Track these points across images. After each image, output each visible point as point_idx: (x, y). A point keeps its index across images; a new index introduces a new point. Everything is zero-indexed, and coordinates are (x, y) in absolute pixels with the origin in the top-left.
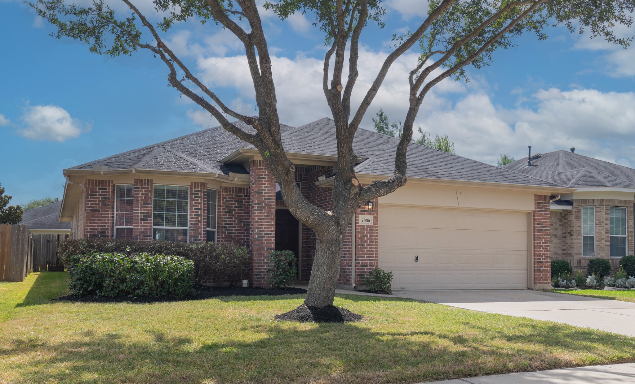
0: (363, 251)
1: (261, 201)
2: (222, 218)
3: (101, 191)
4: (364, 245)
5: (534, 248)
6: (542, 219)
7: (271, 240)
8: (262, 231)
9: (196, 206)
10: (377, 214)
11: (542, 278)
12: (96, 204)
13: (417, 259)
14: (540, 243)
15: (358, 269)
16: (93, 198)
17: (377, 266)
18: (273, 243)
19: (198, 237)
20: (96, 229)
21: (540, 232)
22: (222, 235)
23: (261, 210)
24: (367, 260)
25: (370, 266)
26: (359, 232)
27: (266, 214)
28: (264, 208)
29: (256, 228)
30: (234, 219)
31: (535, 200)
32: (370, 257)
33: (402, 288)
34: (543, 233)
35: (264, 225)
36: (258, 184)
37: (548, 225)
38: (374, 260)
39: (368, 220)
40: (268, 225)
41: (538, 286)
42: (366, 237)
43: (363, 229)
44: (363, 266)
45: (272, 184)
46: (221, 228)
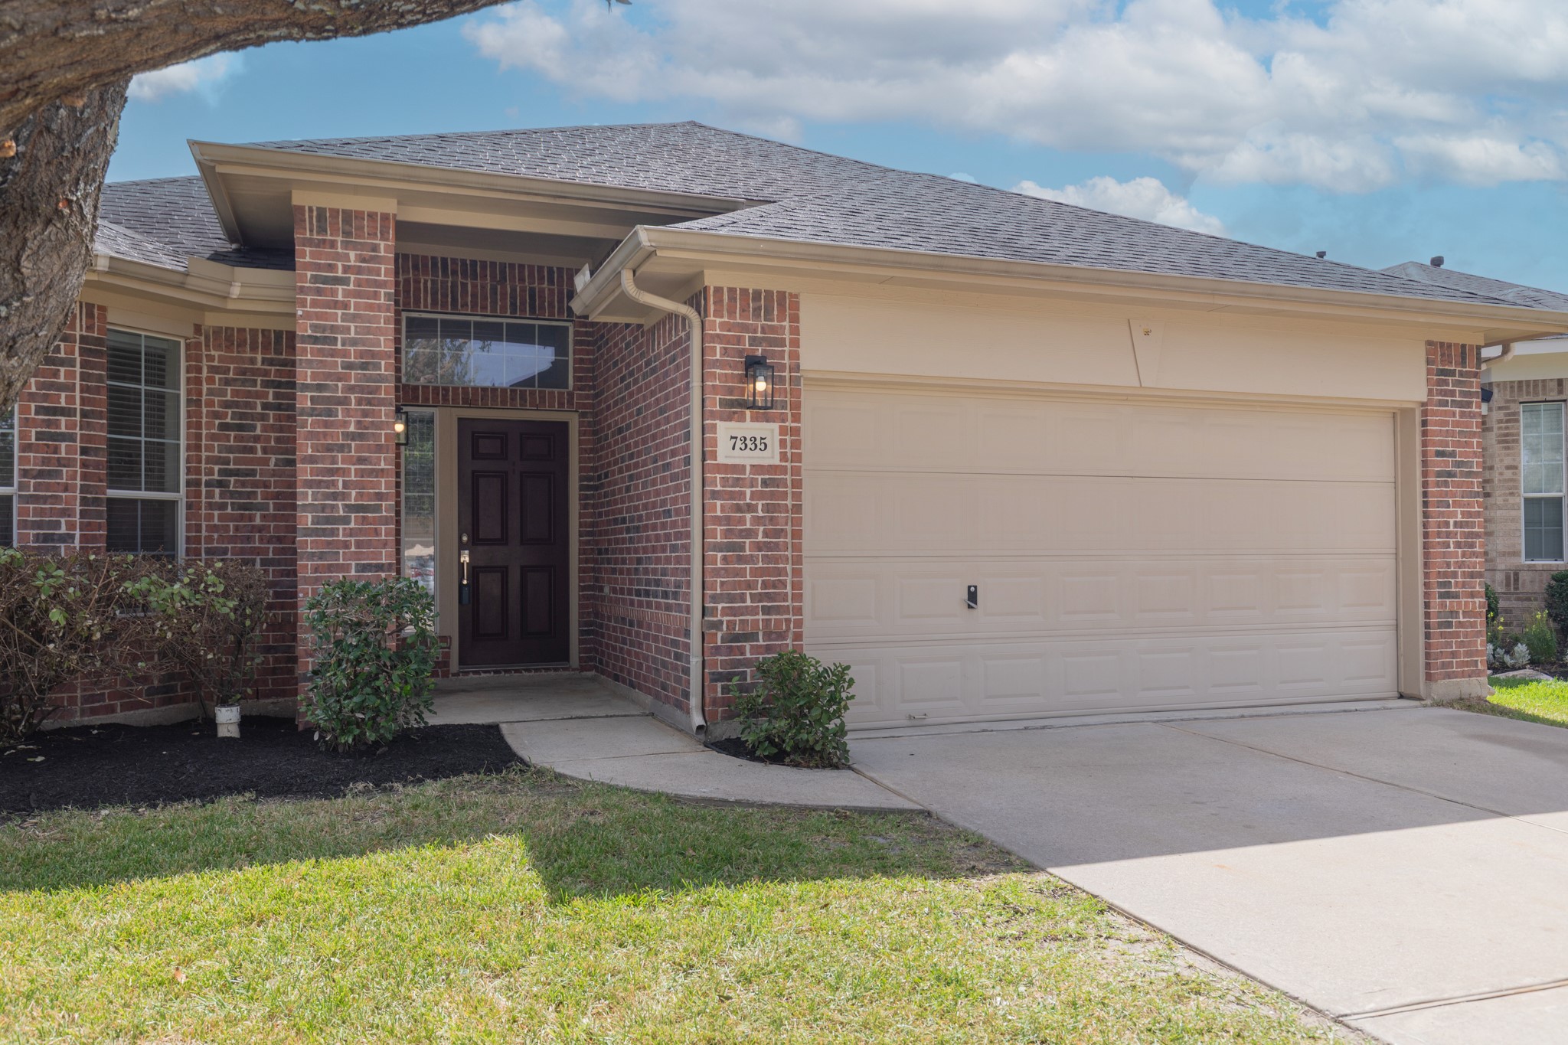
0: (738, 573)
1: (328, 376)
2: (209, 448)
4: (741, 547)
5: (1426, 546)
6: (1452, 434)
7: (377, 532)
8: (335, 496)
9: (46, 397)
10: (796, 418)
11: (1454, 655)
13: (972, 597)
14: (1447, 524)
15: (717, 650)
17: (798, 637)
19: (58, 525)
21: (1445, 484)
22: (210, 517)
23: (330, 413)
24: (753, 611)
25: (768, 635)
26: (715, 495)
27: (352, 429)
28: (344, 401)
29: (309, 484)
30: (260, 454)
31: (1429, 362)
32: (769, 597)
33: (911, 718)
34: (1459, 485)
35: (344, 472)
36: (314, 304)
37: (1475, 455)
38: (786, 610)
39: (759, 444)
40: (361, 473)
41: (1443, 688)
42: (748, 516)
43: (737, 482)
44: (737, 638)
45: (379, 308)
46: (204, 489)
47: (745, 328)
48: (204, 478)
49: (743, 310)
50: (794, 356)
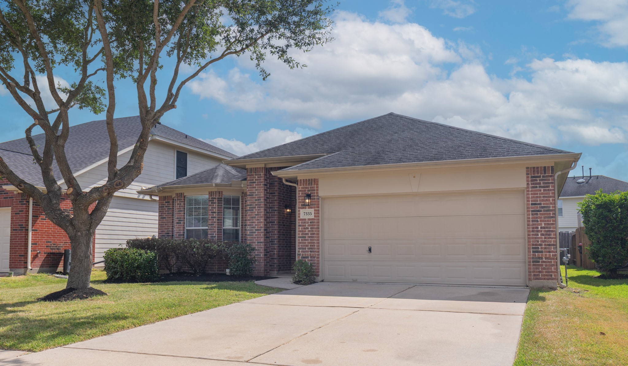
0: (305, 243)
1: (252, 203)
3: (166, 204)
4: (305, 237)
6: (540, 197)
7: (260, 235)
8: (253, 227)
9: (212, 210)
10: (318, 207)
11: (540, 272)
12: (164, 214)
13: (370, 250)
14: (538, 228)
16: (163, 209)
17: (318, 258)
18: (262, 237)
19: (213, 234)
20: (164, 231)
21: (537, 214)
23: (253, 211)
24: (308, 252)
25: (311, 257)
26: (300, 226)
27: (256, 213)
28: (255, 208)
29: (249, 225)
31: (527, 174)
32: (311, 248)
33: (353, 280)
34: (543, 214)
35: (255, 222)
36: (250, 188)
37: (551, 203)
38: (315, 251)
39: (310, 214)
40: (258, 222)
42: (307, 230)
43: (304, 223)
44: (304, 258)
45: (261, 187)
46: (244, 226)
47: (306, 188)
48: (244, 224)
49: (306, 184)
50: (317, 193)
